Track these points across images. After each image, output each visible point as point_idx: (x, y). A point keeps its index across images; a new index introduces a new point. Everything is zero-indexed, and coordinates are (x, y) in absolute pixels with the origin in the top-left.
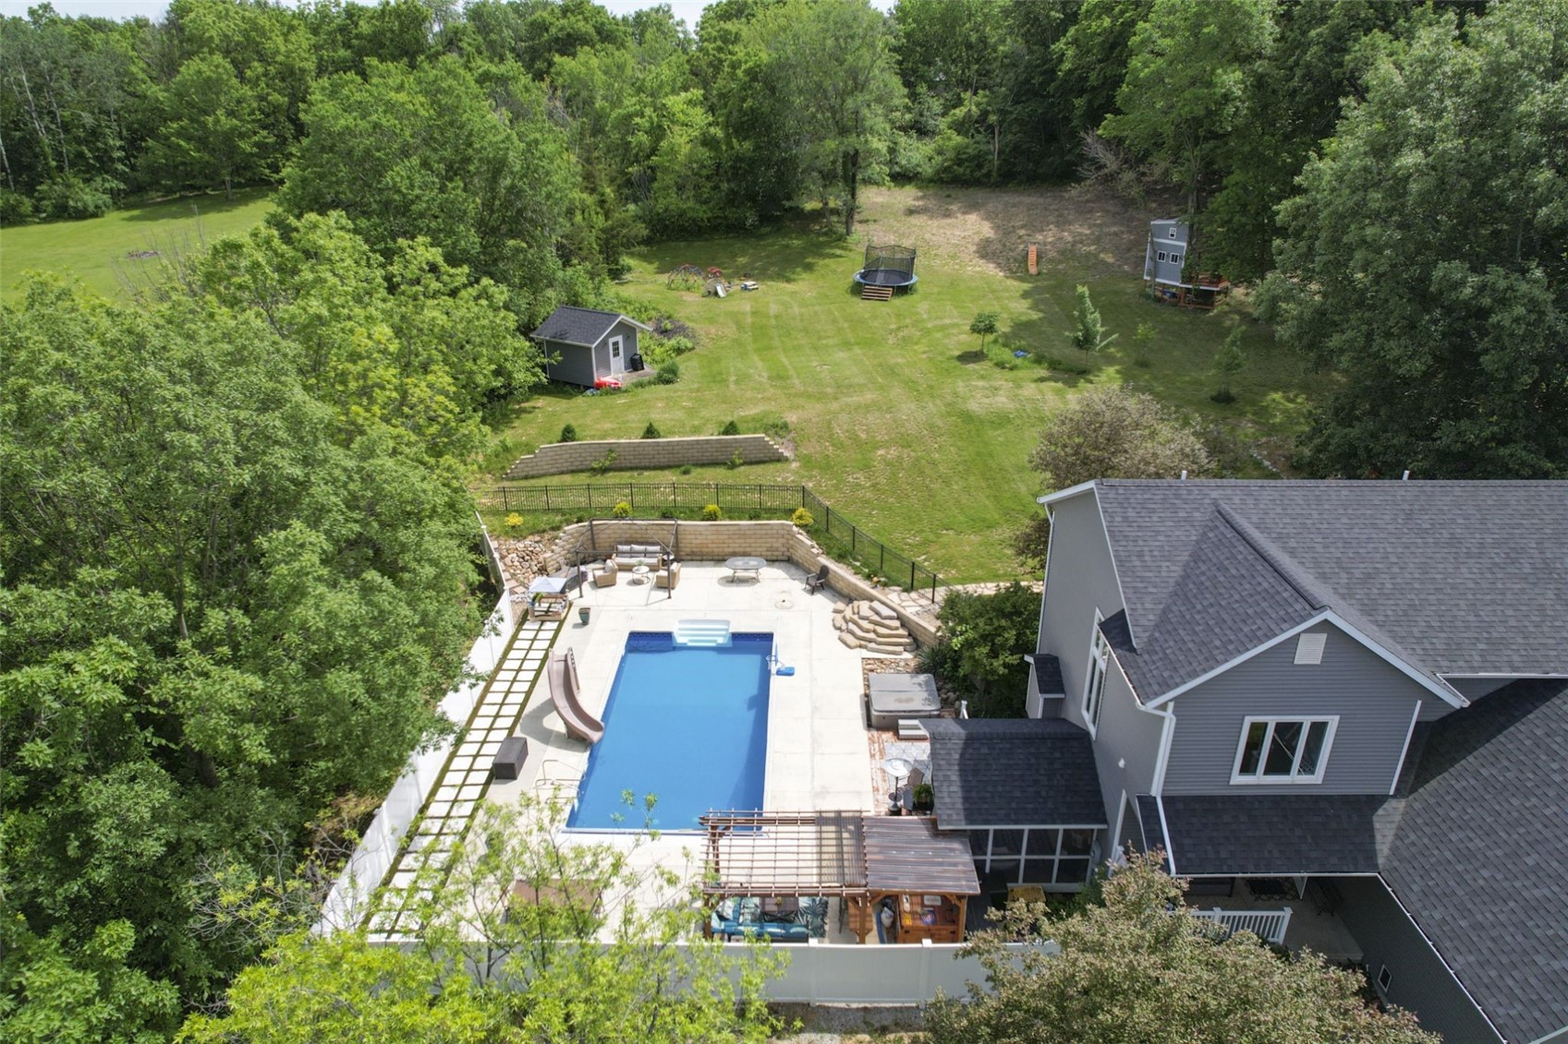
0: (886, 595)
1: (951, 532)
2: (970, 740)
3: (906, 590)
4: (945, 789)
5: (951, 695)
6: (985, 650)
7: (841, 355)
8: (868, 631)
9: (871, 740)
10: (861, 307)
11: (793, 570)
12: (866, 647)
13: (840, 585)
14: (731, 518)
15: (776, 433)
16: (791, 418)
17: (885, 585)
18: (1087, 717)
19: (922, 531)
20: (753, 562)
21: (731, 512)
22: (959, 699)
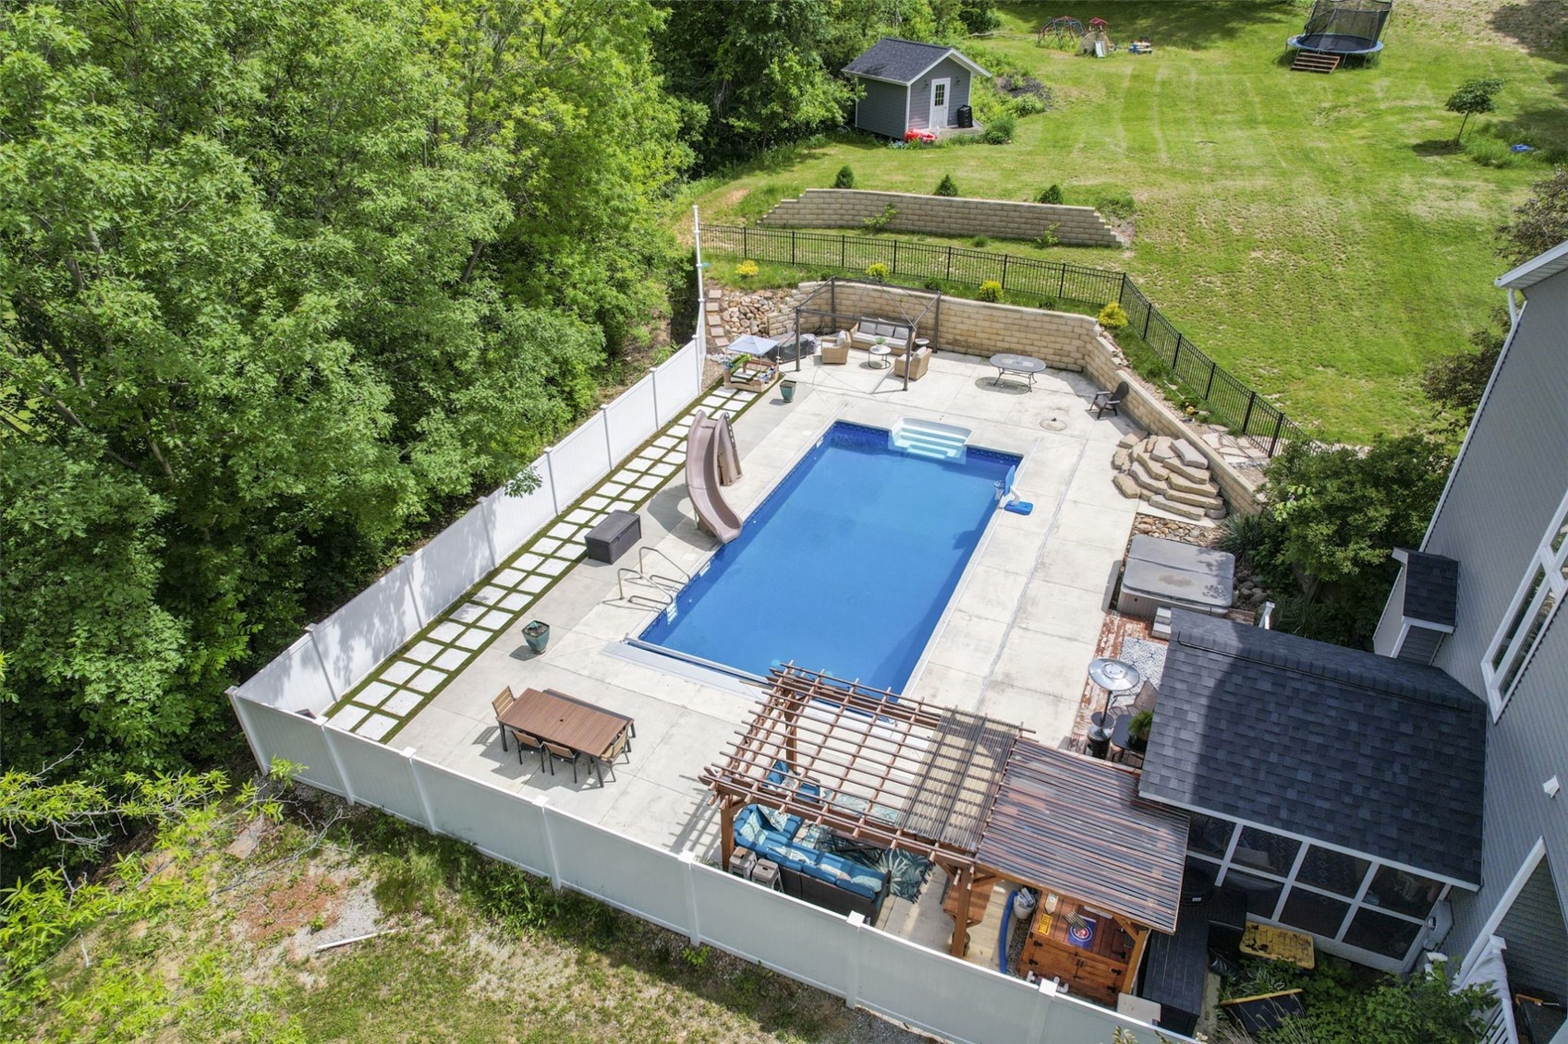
0: (1200, 434)
1: (1330, 371)
2: (1243, 661)
3: (1231, 433)
4: (1170, 732)
5: (1258, 592)
6: (1325, 529)
7: (1239, 133)
8: (1157, 478)
9: (1107, 628)
10: (1288, 79)
11: (1083, 384)
12: (1148, 500)
13: (1139, 412)
14: (1013, 303)
15: (1114, 212)
16: (1141, 196)
17: (1205, 421)
18: (1492, 678)
19: (1286, 362)
20: (1028, 363)
21: (1017, 296)
22: (1267, 599)
